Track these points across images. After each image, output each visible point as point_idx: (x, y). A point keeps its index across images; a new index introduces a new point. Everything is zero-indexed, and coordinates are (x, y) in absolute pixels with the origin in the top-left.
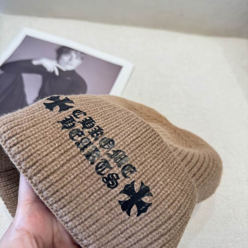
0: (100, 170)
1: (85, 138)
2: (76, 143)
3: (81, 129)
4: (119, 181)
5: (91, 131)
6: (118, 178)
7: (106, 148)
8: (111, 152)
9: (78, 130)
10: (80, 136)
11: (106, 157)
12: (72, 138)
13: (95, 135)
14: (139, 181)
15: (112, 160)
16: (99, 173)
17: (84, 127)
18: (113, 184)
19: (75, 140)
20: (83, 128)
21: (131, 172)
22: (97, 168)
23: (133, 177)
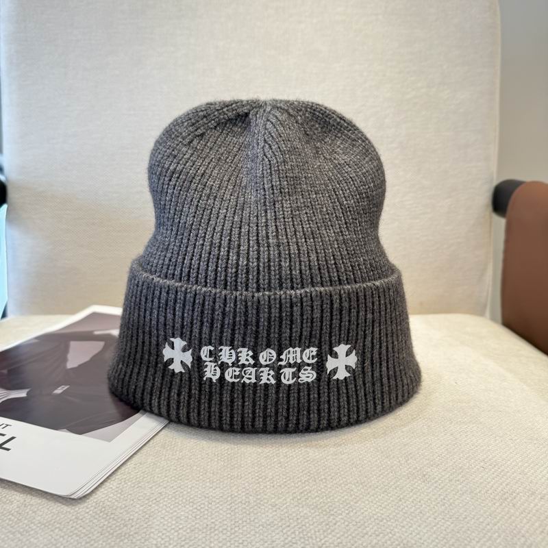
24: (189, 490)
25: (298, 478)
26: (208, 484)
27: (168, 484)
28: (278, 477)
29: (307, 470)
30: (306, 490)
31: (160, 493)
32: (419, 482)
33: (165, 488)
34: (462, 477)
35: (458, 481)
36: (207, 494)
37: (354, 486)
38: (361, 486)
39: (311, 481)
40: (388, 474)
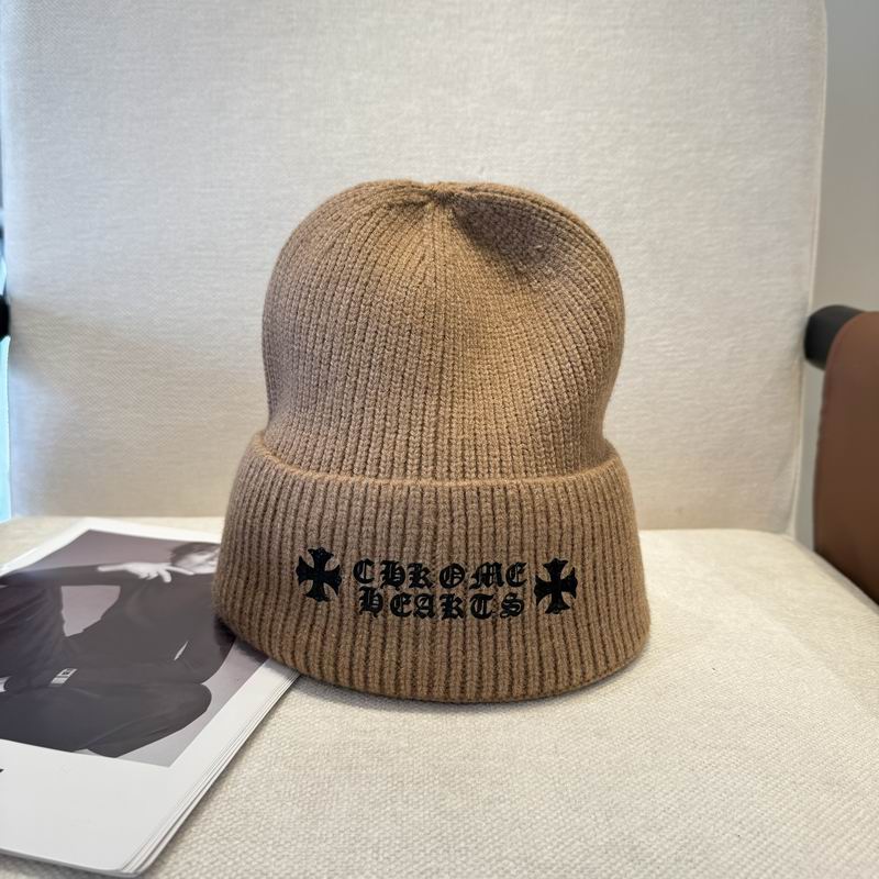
0: (481, 613)
1: (416, 599)
2: (415, 615)
3: (398, 593)
4: (519, 597)
5: (411, 582)
6: (515, 595)
7: (458, 584)
8: (472, 581)
9: (396, 597)
10: (408, 602)
11: (472, 593)
12: (403, 615)
13: (421, 582)
14: (541, 569)
15: (484, 587)
16: (485, 616)
17: (397, 585)
18: (517, 607)
19: (409, 614)
20: (398, 590)
21: (521, 572)
22: (476, 615)
23: (529, 574)
24: (238, 859)
25: (421, 845)
26: (270, 849)
27: (206, 845)
28: (387, 842)
29: (438, 831)
30: (430, 869)
31: (189, 863)
32: (624, 860)
33: (198, 853)
34: (699, 854)
35: (691, 861)
36: (266, 867)
37: (511, 864)
38: (524, 864)
39: (441, 851)
40: (573, 842)
